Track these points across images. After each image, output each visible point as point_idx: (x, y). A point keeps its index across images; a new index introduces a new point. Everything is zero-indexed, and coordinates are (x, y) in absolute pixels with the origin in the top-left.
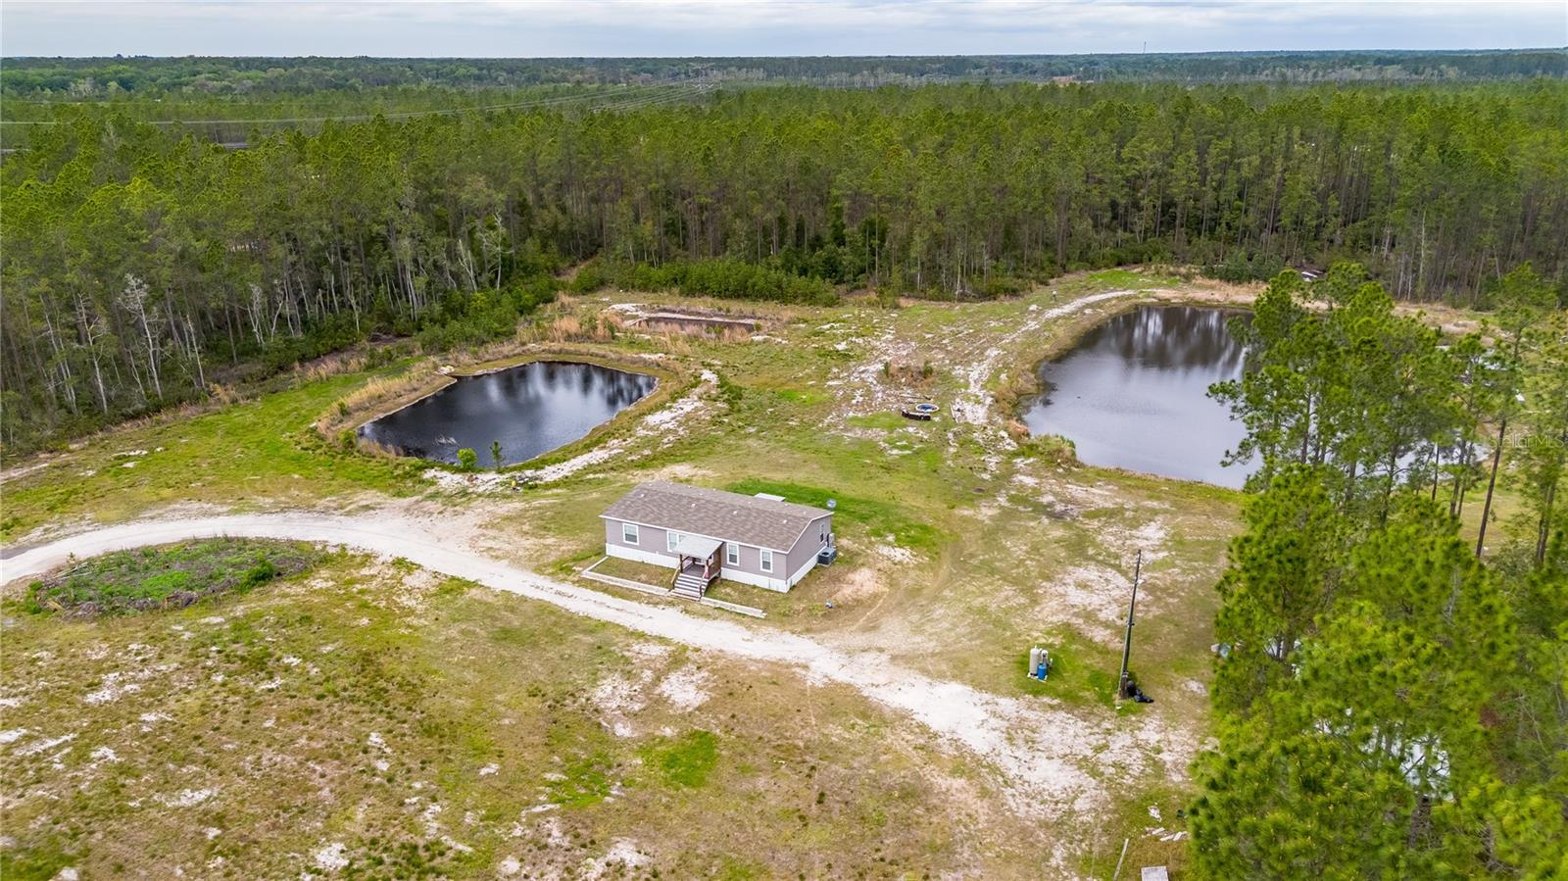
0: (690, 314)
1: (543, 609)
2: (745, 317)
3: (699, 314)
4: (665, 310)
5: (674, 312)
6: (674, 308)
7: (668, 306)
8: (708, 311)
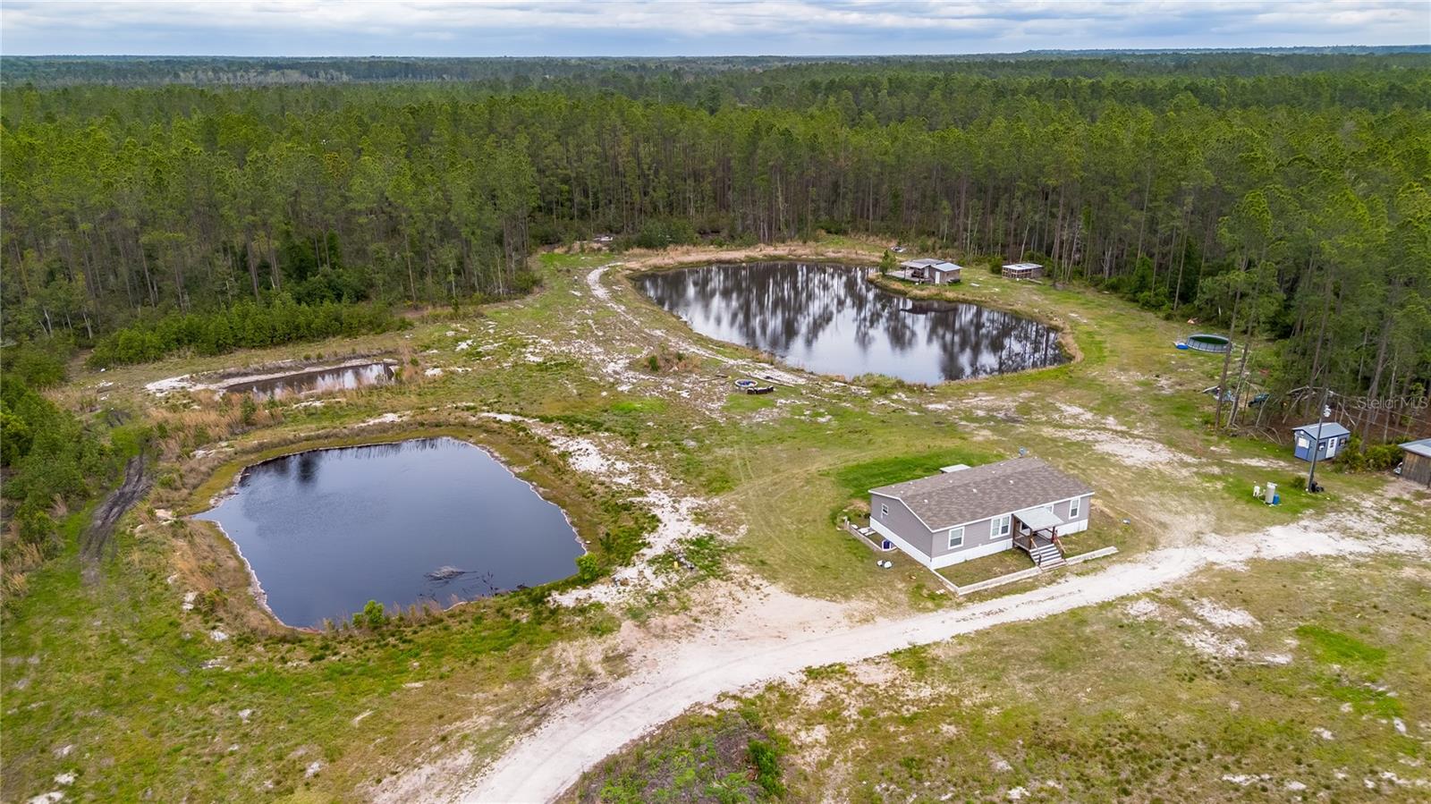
0: (270, 371)
1: (1022, 630)
2: (344, 359)
3: (280, 369)
4: (230, 376)
5: (246, 375)
6: (243, 370)
7: (232, 370)
8: (288, 362)
